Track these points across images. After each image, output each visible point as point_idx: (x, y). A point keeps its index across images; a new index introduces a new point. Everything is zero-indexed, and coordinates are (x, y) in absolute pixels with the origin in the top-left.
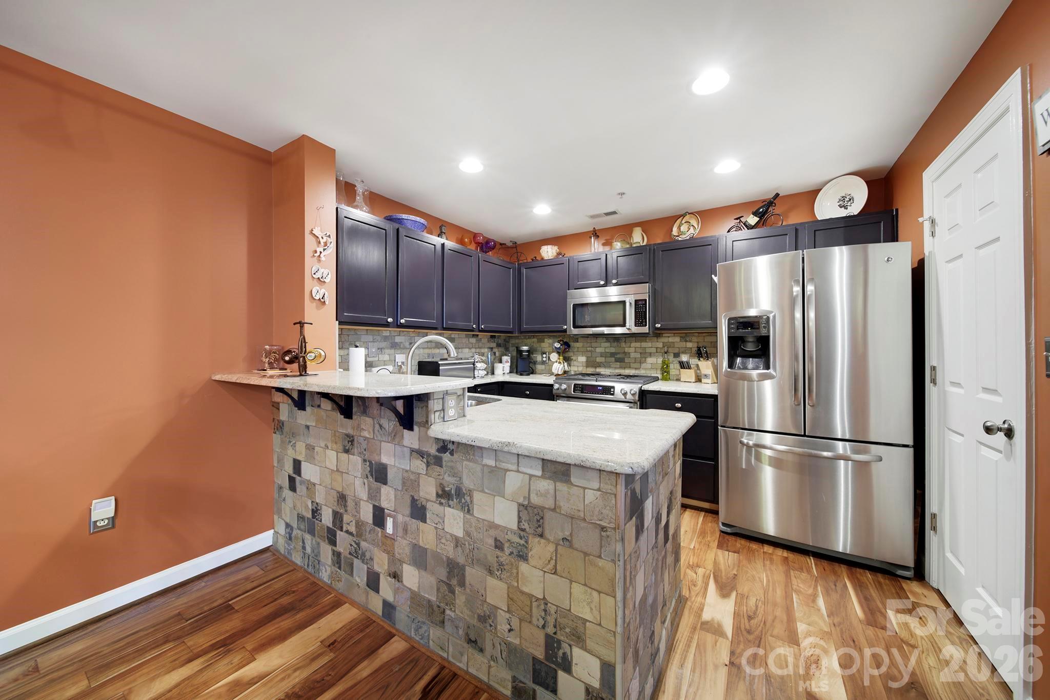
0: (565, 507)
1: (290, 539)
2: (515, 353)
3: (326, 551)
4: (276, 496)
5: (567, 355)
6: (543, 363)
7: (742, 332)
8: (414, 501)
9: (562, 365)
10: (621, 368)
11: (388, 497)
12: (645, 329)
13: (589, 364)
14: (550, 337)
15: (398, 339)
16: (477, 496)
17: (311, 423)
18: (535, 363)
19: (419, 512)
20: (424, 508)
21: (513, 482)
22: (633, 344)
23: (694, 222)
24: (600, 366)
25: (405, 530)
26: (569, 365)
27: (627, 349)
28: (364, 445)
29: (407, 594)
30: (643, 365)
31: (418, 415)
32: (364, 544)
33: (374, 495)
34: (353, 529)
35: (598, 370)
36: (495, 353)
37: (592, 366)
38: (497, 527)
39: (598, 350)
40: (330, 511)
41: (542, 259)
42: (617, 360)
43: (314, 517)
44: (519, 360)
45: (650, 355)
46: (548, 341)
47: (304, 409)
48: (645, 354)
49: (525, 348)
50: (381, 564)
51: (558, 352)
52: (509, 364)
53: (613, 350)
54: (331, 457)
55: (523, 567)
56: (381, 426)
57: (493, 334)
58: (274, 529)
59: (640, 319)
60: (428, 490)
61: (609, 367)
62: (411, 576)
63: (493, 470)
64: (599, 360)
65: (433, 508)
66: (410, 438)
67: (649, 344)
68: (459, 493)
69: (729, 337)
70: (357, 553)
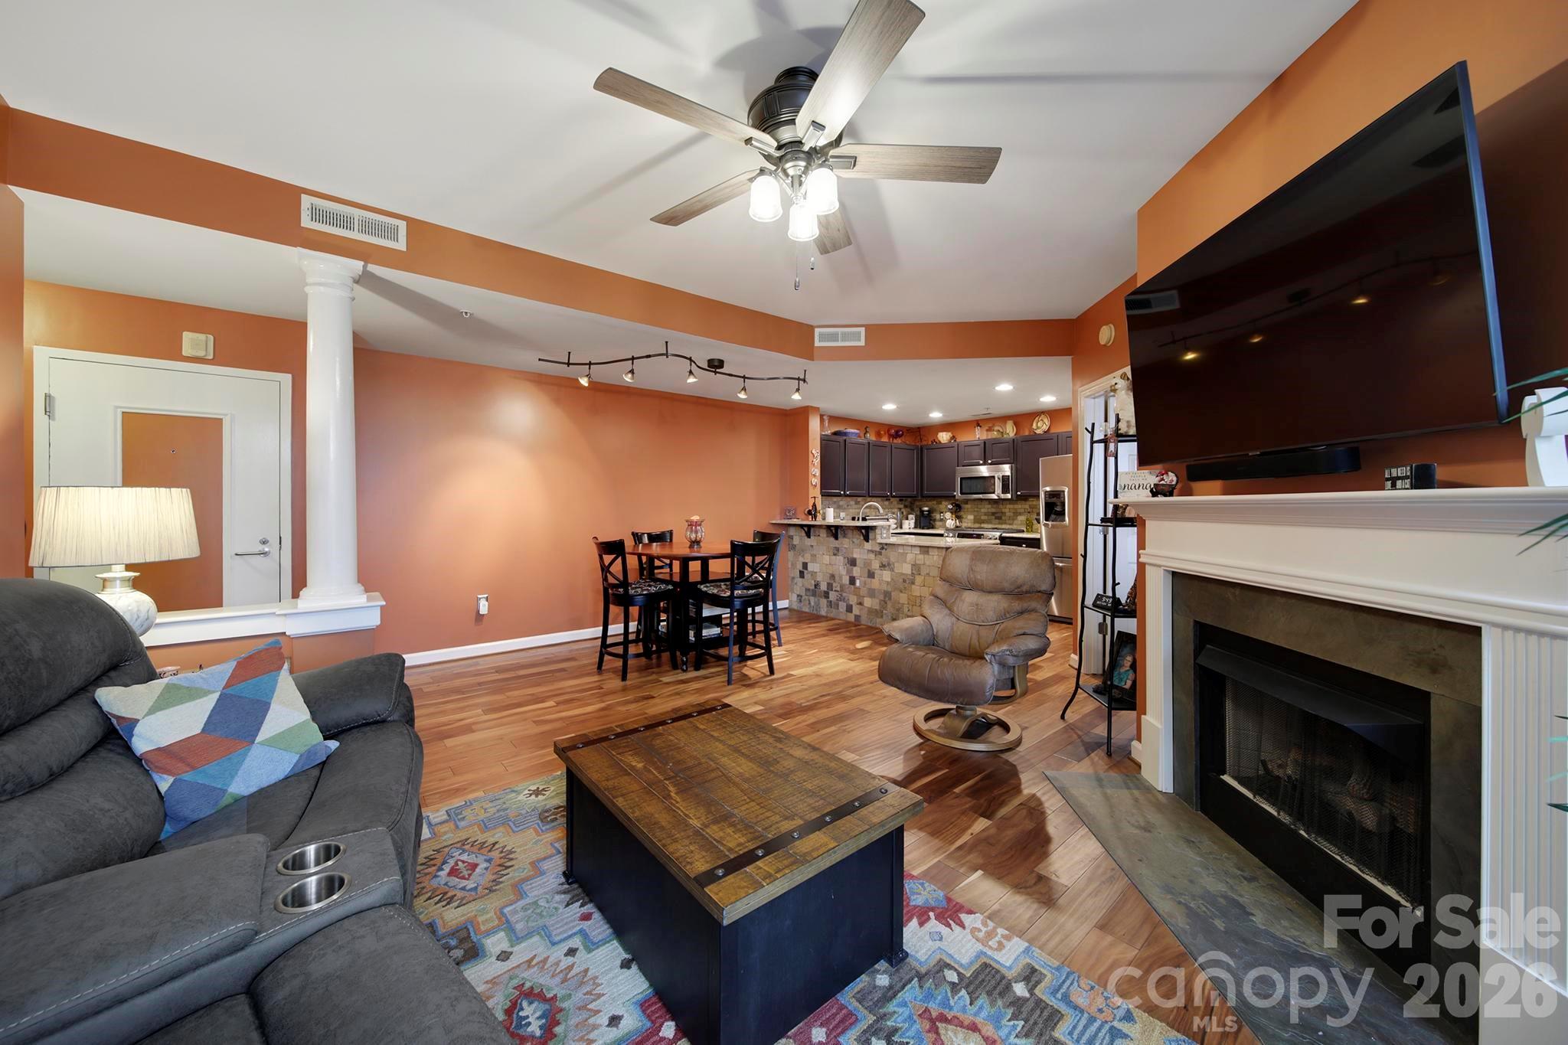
0: (927, 563)
1: (801, 601)
2: (918, 513)
3: (824, 602)
4: (790, 582)
5: (959, 514)
6: (941, 520)
7: (1054, 500)
8: (869, 571)
9: (954, 522)
10: (999, 524)
11: (856, 571)
12: (1009, 496)
13: (976, 521)
14: (946, 501)
15: (841, 503)
16: (896, 565)
17: (814, 544)
18: (935, 520)
19: (871, 575)
20: (874, 573)
21: (910, 557)
22: (1008, 506)
23: (1046, 420)
24: (984, 523)
25: (865, 584)
26: (961, 522)
27: (1003, 510)
28: (844, 550)
29: (866, 609)
30: (1015, 522)
31: (871, 535)
32: (844, 594)
33: (849, 572)
34: (838, 589)
35: (982, 525)
36: (903, 513)
37: (978, 523)
38: (904, 574)
39: (983, 510)
40: (826, 583)
41: (940, 442)
42: (996, 518)
43: (815, 587)
44: (922, 519)
45: (1020, 514)
46: (944, 503)
47: (810, 538)
48: (1017, 514)
49: (926, 509)
50: (853, 600)
51: (950, 511)
52: (914, 521)
53: (994, 510)
54: (827, 559)
55: (913, 586)
56: (853, 542)
57: (901, 498)
58: (788, 599)
59: (1005, 490)
60: (876, 565)
61: (991, 523)
62: (868, 602)
63: (902, 554)
64: (983, 518)
65: (878, 572)
66: (868, 546)
67: (1020, 506)
68: (889, 564)
69: (1046, 503)
70: (841, 599)
